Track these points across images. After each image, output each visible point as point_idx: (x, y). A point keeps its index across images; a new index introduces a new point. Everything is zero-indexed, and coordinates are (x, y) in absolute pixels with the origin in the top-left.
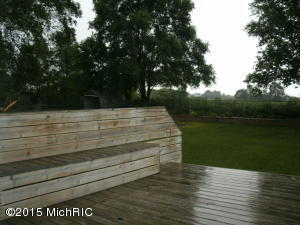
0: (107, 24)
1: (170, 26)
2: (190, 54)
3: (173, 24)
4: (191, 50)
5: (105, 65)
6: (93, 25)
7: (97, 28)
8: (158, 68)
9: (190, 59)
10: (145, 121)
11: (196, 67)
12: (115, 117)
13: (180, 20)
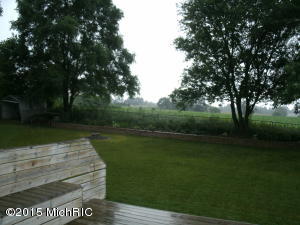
0: (32, 26)
1: (97, 34)
2: (116, 63)
3: (101, 32)
4: (117, 60)
5: (27, 69)
6: (15, 25)
7: (20, 29)
8: (83, 76)
9: (116, 69)
10: (66, 156)
11: (121, 77)
12: (34, 156)
13: (108, 29)
